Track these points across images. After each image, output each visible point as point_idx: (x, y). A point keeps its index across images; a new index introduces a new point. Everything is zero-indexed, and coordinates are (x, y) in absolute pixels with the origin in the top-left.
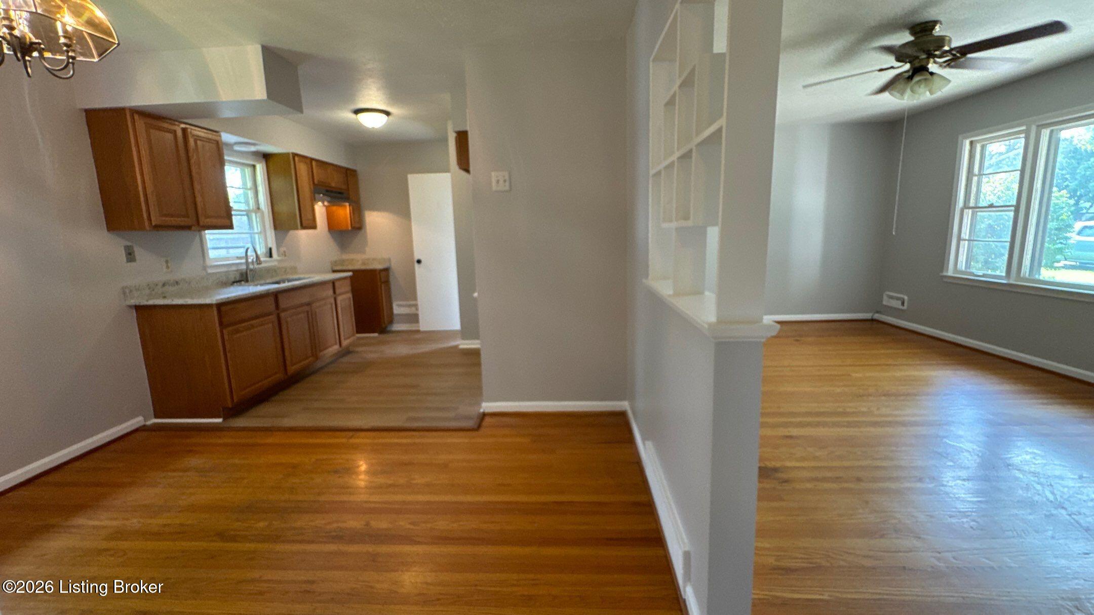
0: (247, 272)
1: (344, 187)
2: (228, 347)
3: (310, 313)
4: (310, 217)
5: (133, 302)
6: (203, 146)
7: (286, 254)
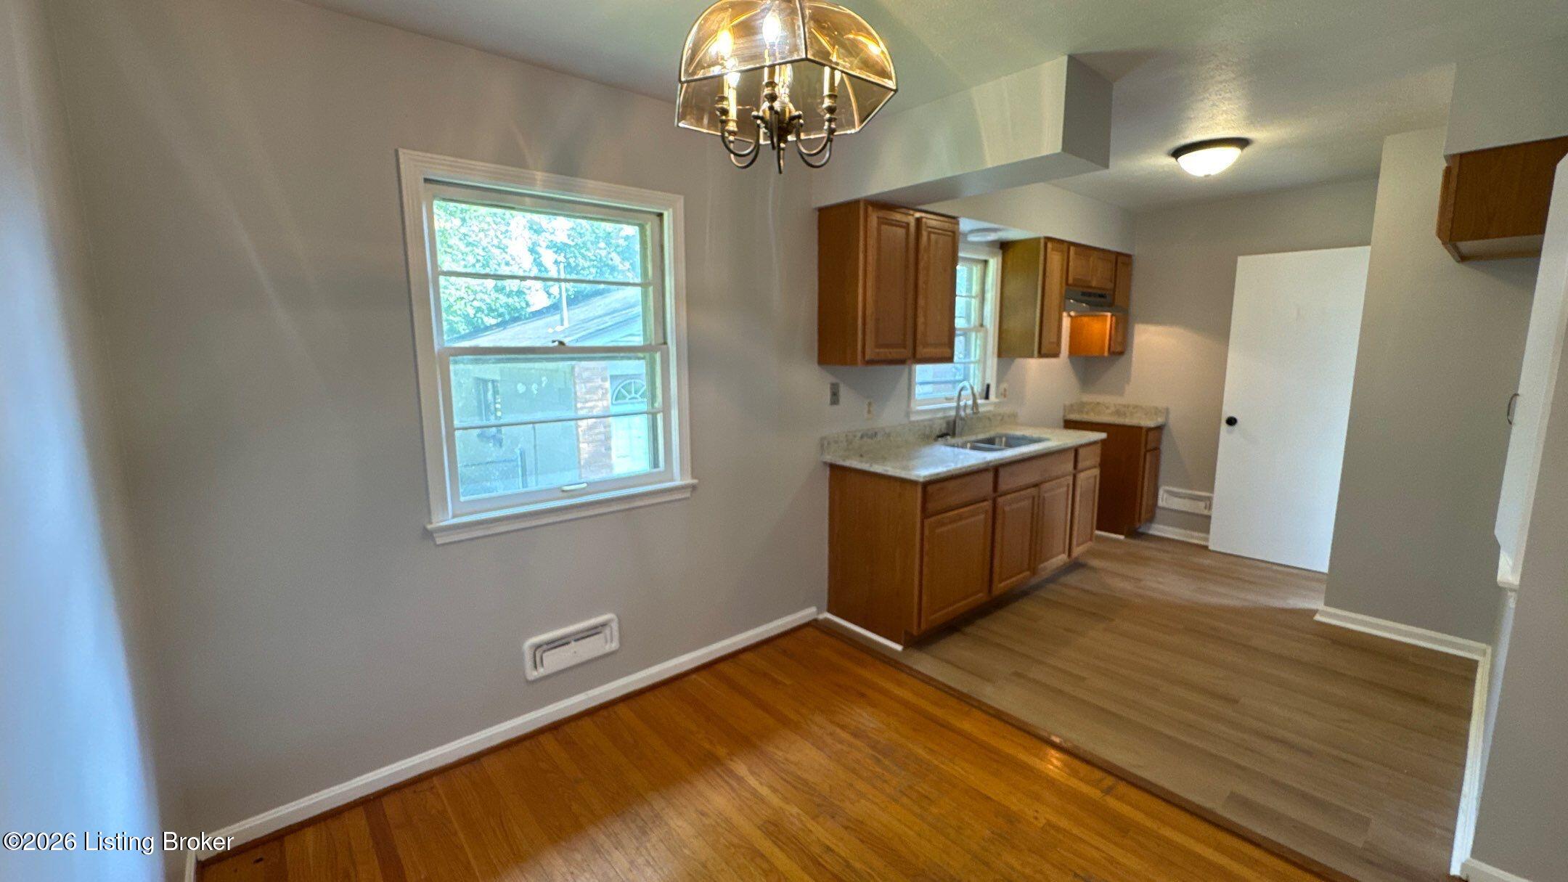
0: (955, 422)
1: (1109, 285)
2: (926, 547)
3: (1036, 499)
4: (1054, 339)
5: (829, 458)
6: (936, 242)
7: (1007, 393)
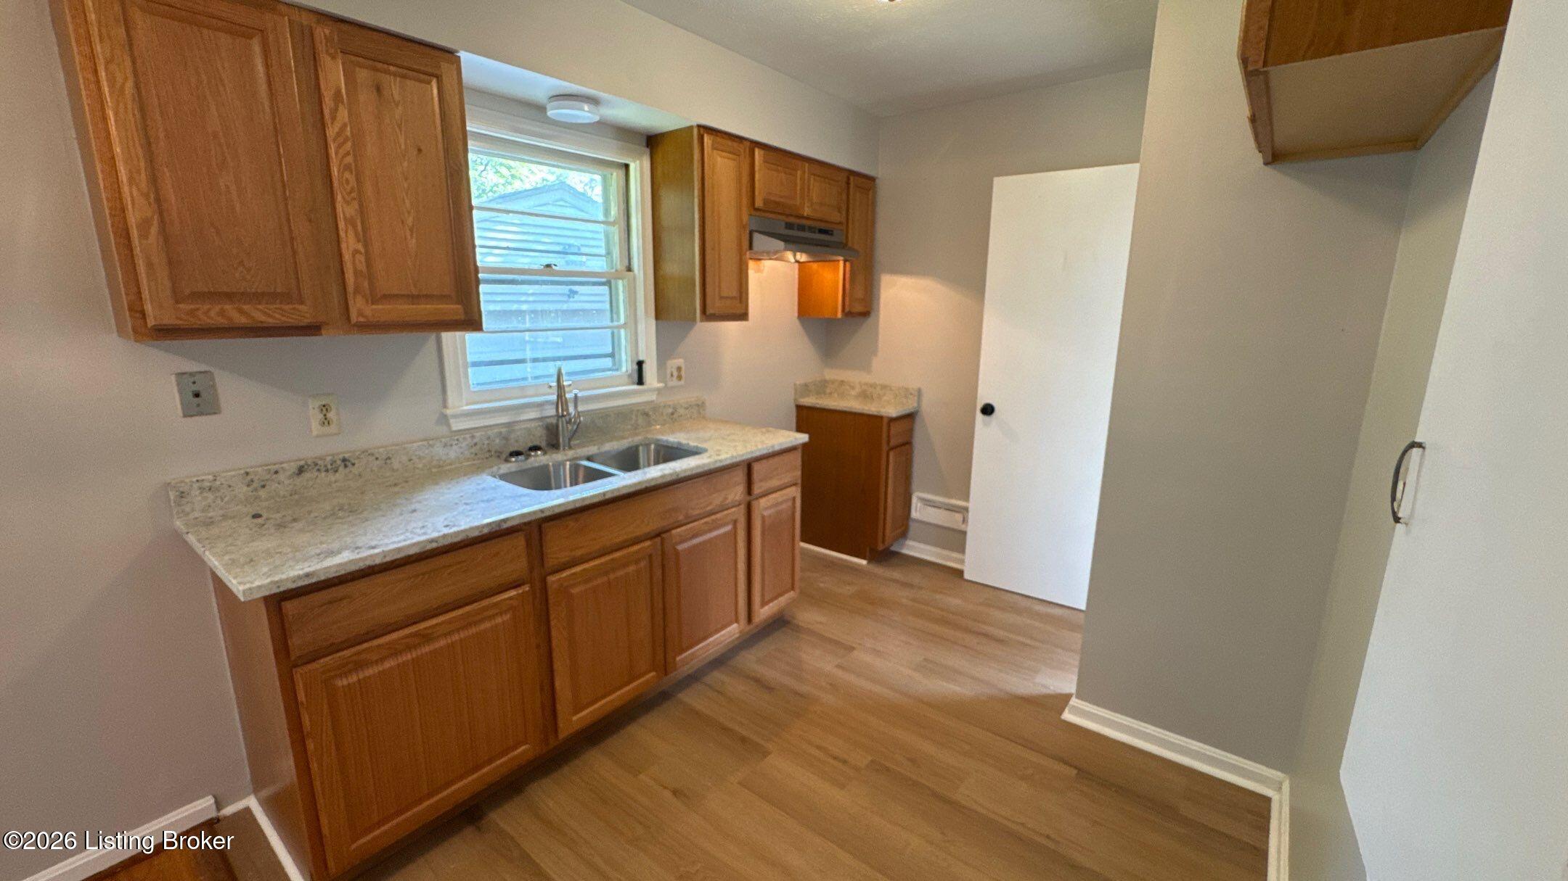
1: (836, 217)
4: (733, 291)
5: (178, 525)
7: (683, 373)
